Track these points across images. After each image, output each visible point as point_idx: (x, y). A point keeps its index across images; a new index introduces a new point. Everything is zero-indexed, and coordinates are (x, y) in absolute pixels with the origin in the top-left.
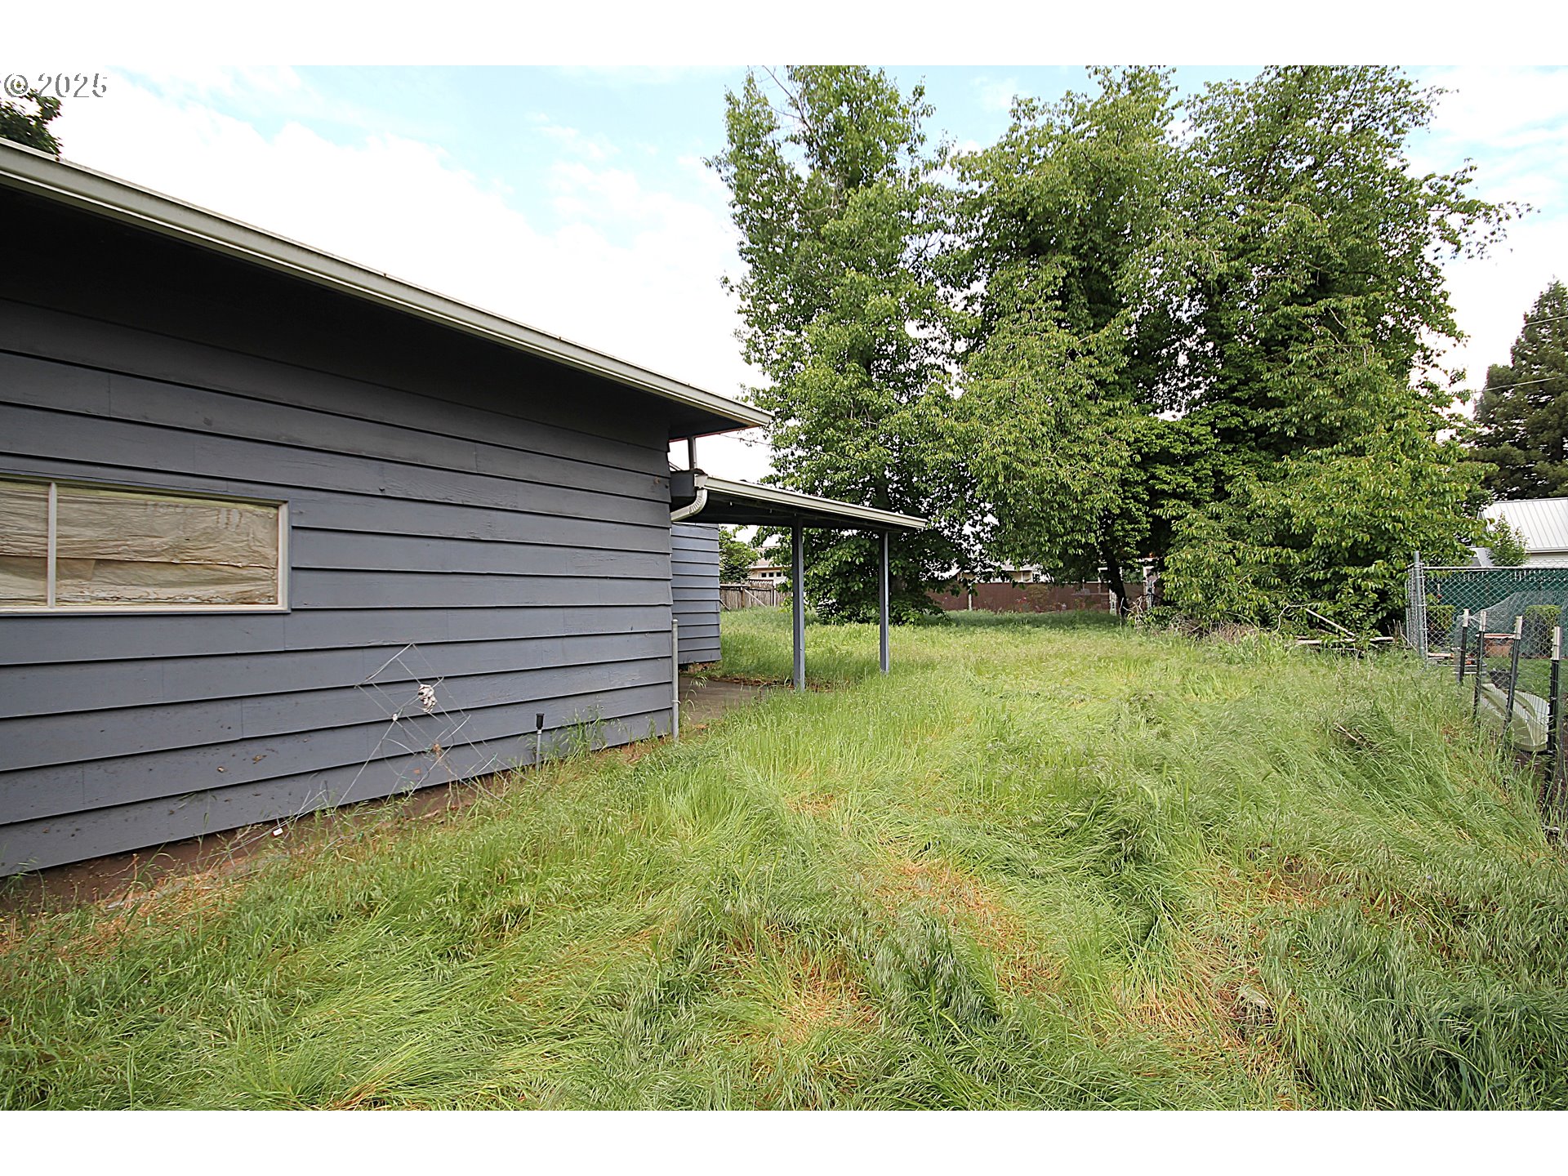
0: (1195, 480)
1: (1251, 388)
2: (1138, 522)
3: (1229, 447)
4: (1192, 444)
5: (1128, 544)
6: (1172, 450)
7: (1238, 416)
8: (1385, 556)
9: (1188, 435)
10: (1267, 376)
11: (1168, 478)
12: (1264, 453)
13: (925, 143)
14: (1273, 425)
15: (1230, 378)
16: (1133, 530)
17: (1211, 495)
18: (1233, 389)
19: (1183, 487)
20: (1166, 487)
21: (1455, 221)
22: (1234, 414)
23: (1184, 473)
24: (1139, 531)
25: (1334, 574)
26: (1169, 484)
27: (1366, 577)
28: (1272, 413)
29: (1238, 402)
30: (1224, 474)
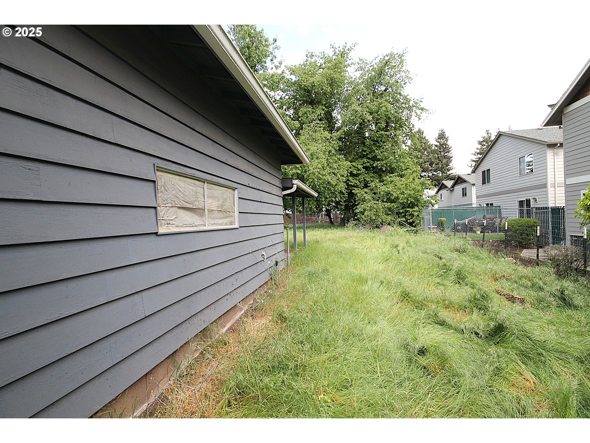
0: (359, 182)
1: (372, 155)
2: (344, 195)
3: (366, 172)
4: (358, 170)
5: (341, 201)
6: (353, 172)
7: (369, 163)
8: (417, 206)
9: (357, 168)
10: (376, 151)
11: (353, 181)
12: (375, 175)
13: (276, 59)
14: (379, 166)
15: (366, 151)
16: (343, 197)
17: (363, 186)
18: (367, 154)
19: (356, 184)
20: (352, 184)
21: (418, 112)
22: (368, 162)
23: (356, 179)
24: (345, 197)
25: (405, 210)
26: (352, 183)
27: (414, 211)
28: (378, 163)
29: (368, 158)
30: (366, 180)
